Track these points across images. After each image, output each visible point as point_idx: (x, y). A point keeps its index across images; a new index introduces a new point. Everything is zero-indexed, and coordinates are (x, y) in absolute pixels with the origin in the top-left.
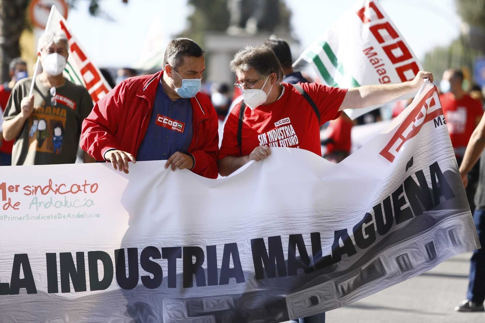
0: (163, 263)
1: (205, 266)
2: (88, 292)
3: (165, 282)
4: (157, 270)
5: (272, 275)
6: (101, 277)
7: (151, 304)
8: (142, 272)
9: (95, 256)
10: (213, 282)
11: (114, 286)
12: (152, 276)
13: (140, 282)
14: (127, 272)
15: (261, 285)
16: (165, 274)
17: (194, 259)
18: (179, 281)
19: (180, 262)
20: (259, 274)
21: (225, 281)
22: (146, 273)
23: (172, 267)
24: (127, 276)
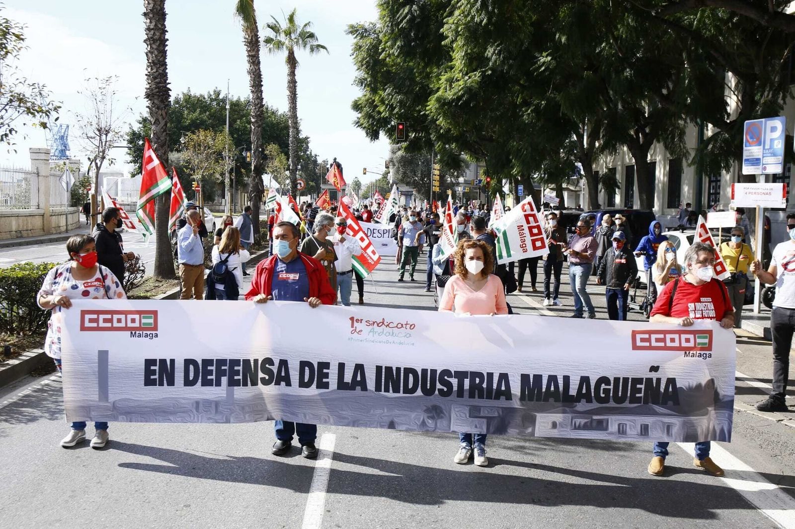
0: (454, 381)
1: (485, 385)
2: (401, 394)
3: (454, 394)
4: (449, 385)
5: (531, 399)
6: (411, 386)
7: (443, 407)
8: (439, 386)
9: (408, 371)
10: (489, 397)
11: (419, 392)
12: (445, 389)
13: (437, 392)
14: (428, 385)
15: (522, 405)
16: (455, 388)
17: (478, 380)
18: (466, 394)
19: (467, 382)
20: (522, 398)
21: (497, 397)
22: (441, 387)
23: (461, 385)
24: (428, 388)
